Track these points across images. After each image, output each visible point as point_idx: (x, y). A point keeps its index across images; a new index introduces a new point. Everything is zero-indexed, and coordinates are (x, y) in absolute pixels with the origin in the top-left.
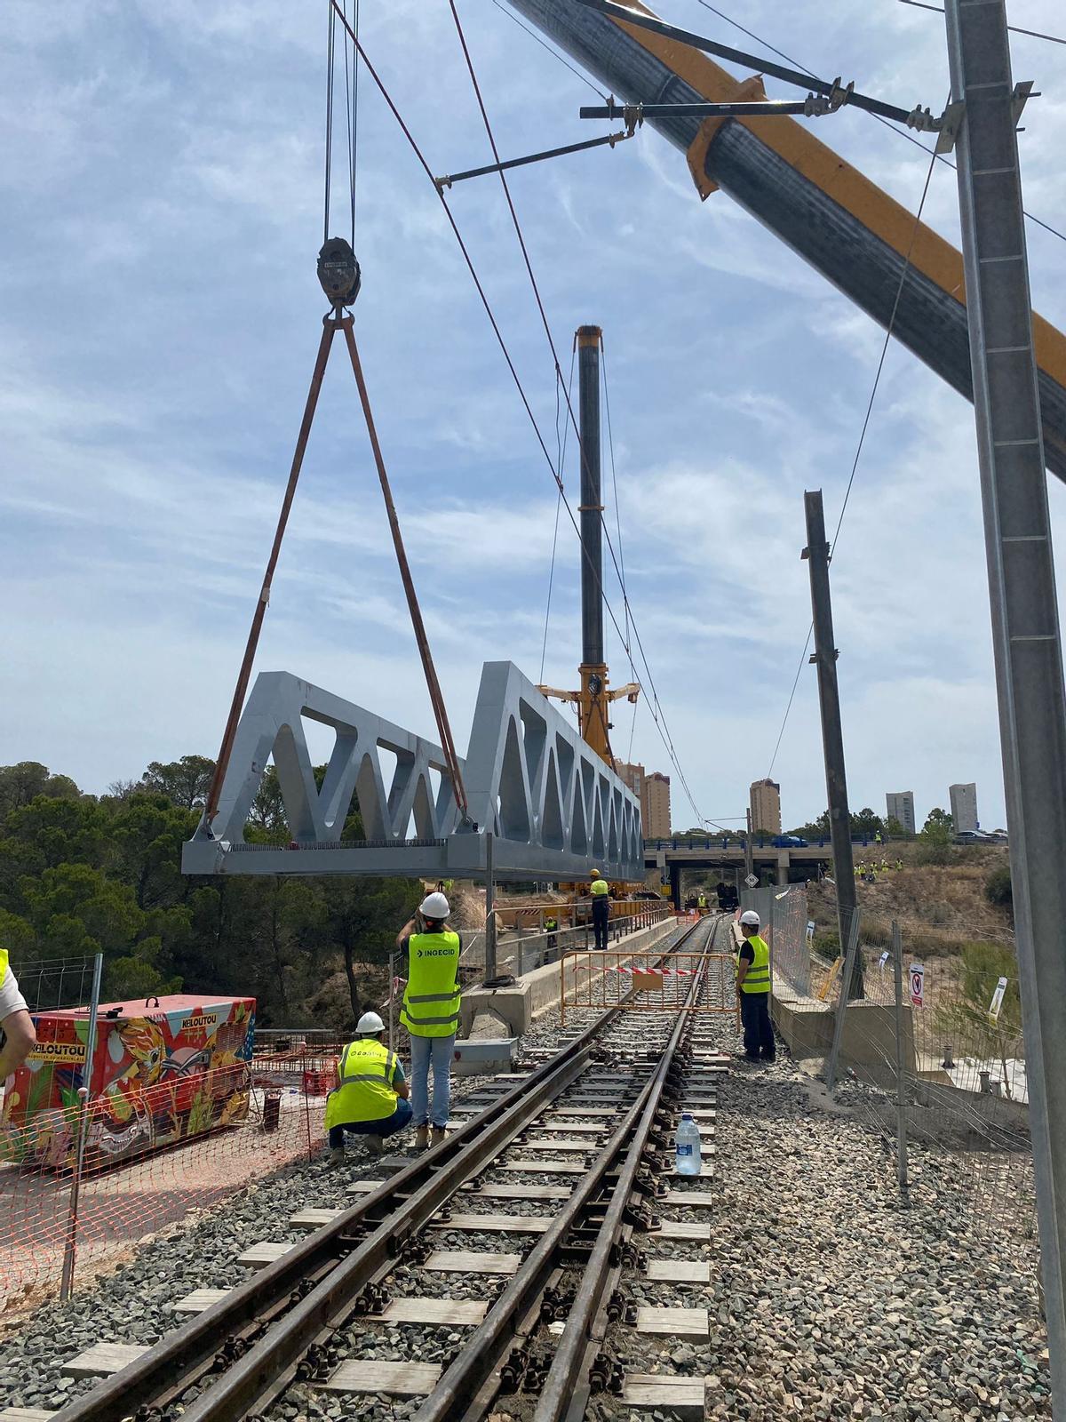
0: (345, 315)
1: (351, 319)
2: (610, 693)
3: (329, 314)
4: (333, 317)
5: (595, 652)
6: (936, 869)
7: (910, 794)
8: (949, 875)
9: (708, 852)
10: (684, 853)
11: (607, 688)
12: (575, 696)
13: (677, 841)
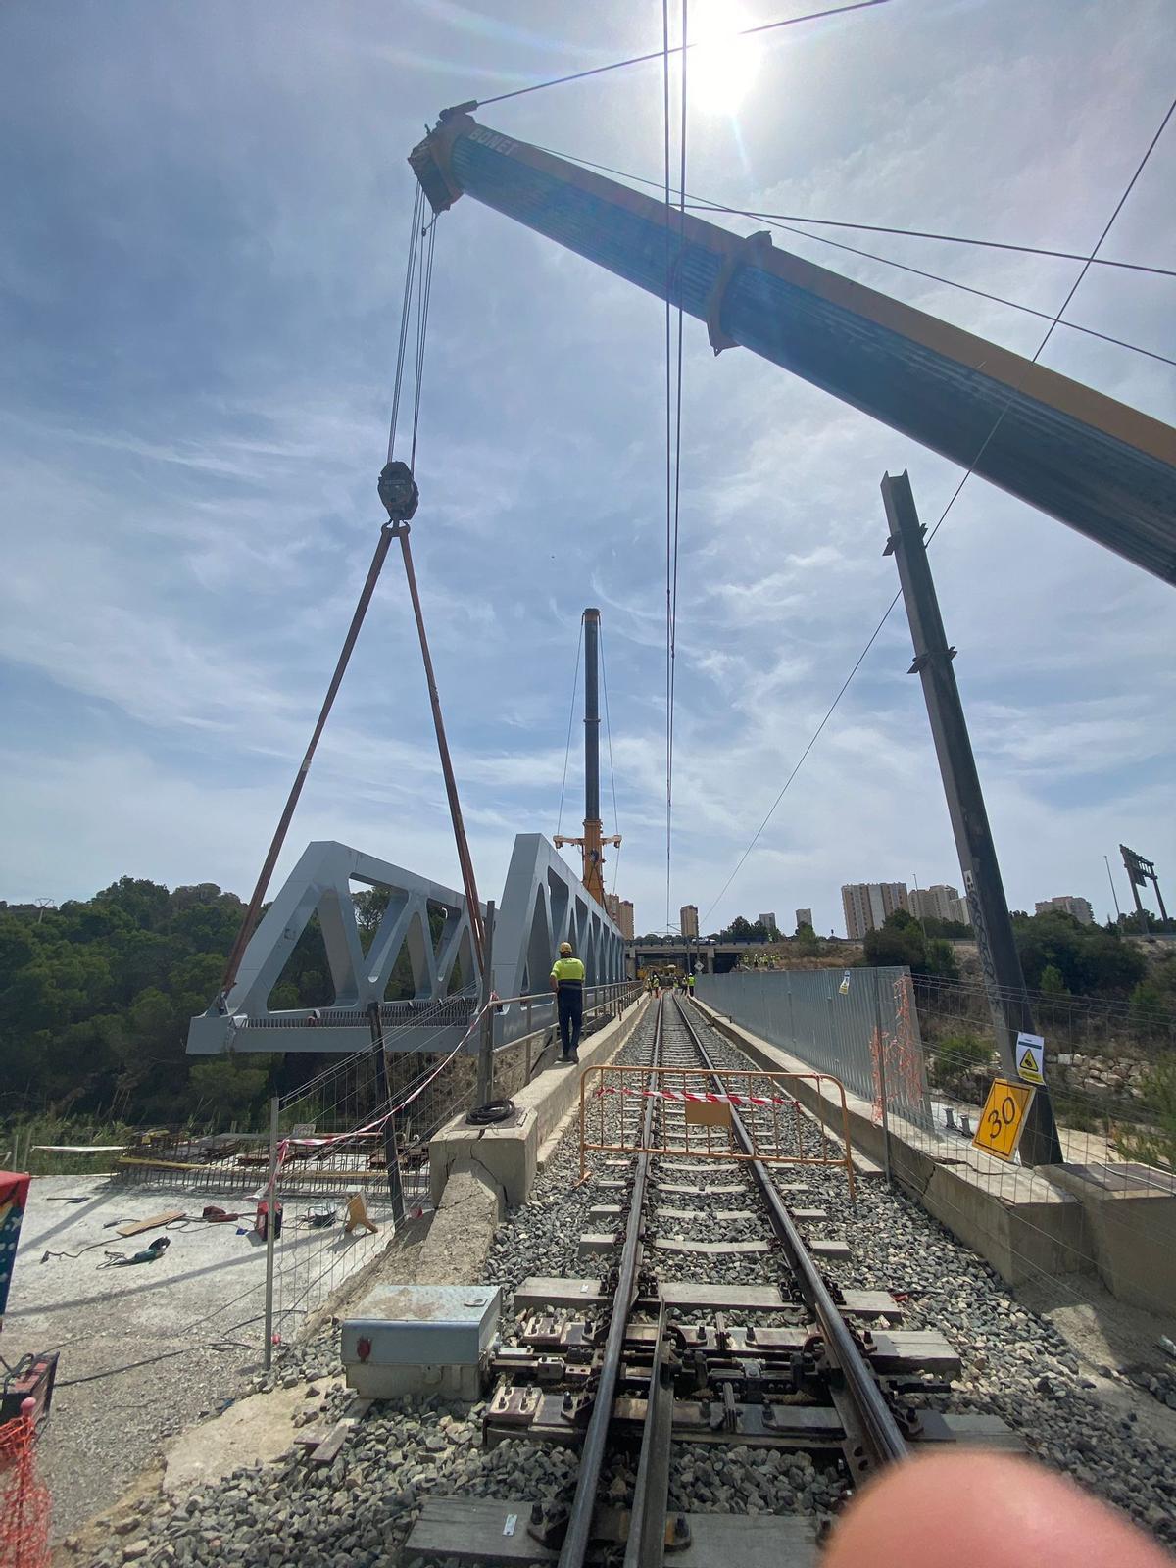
0: (401, 524)
1: (407, 529)
2: (603, 839)
3: (387, 524)
4: (391, 526)
5: (593, 812)
6: (813, 959)
7: (773, 914)
8: (823, 964)
9: (663, 948)
10: (646, 949)
11: (601, 836)
12: (580, 841)
13: (640, 941)
